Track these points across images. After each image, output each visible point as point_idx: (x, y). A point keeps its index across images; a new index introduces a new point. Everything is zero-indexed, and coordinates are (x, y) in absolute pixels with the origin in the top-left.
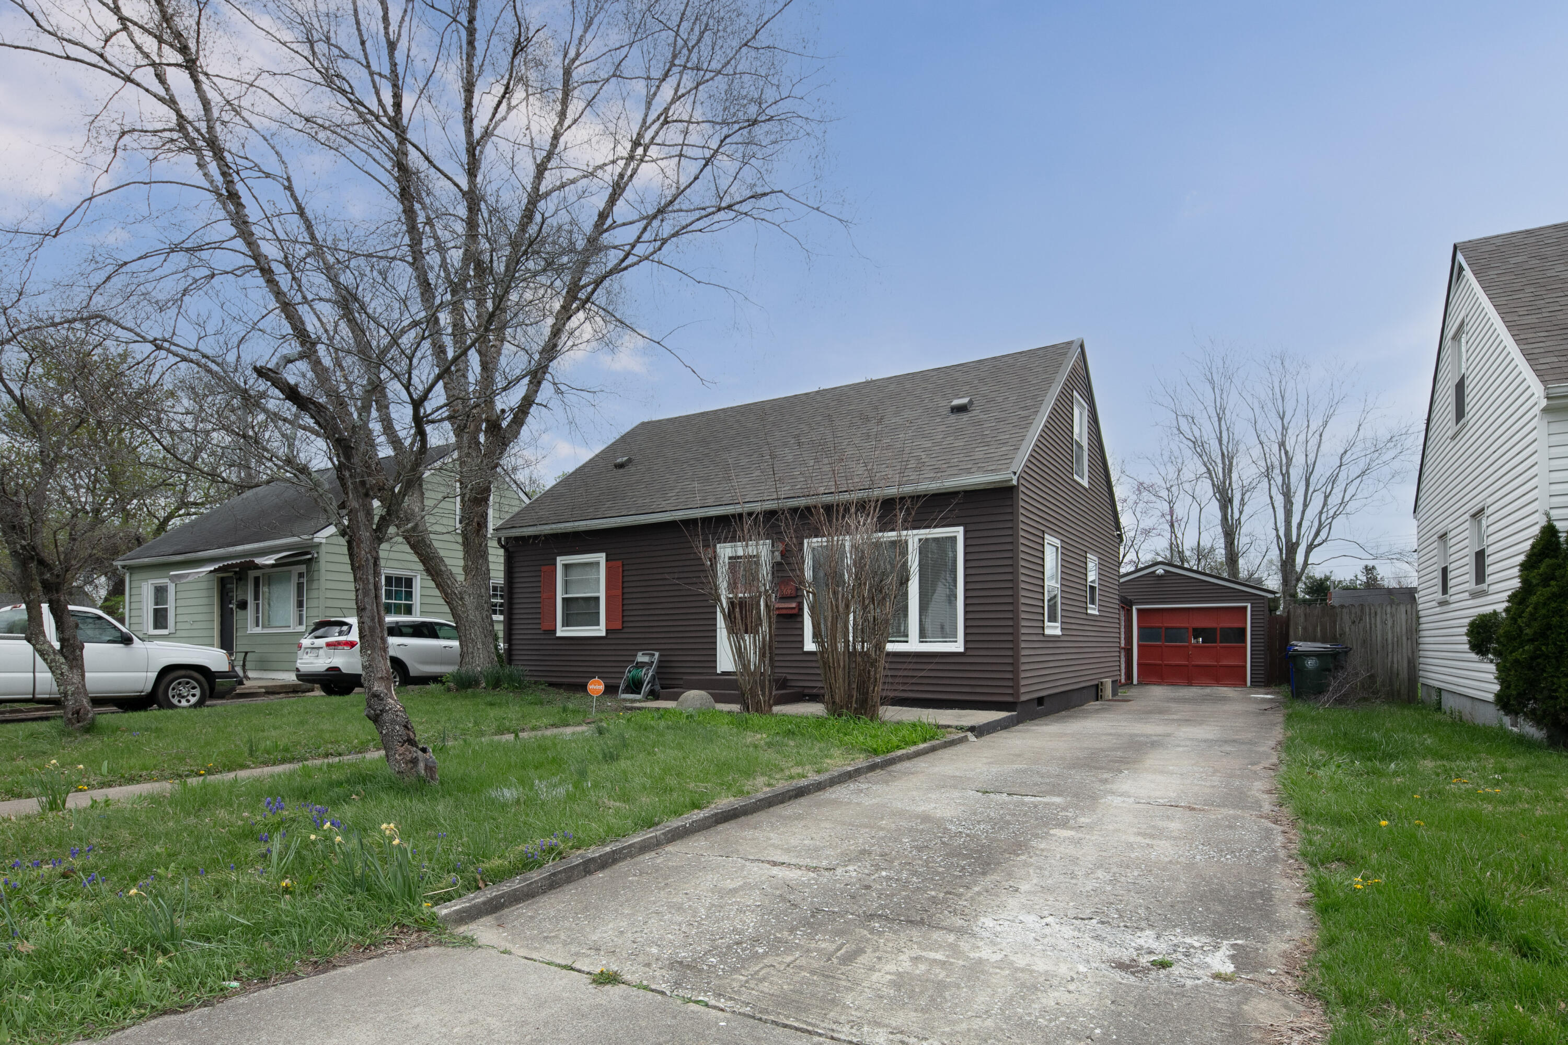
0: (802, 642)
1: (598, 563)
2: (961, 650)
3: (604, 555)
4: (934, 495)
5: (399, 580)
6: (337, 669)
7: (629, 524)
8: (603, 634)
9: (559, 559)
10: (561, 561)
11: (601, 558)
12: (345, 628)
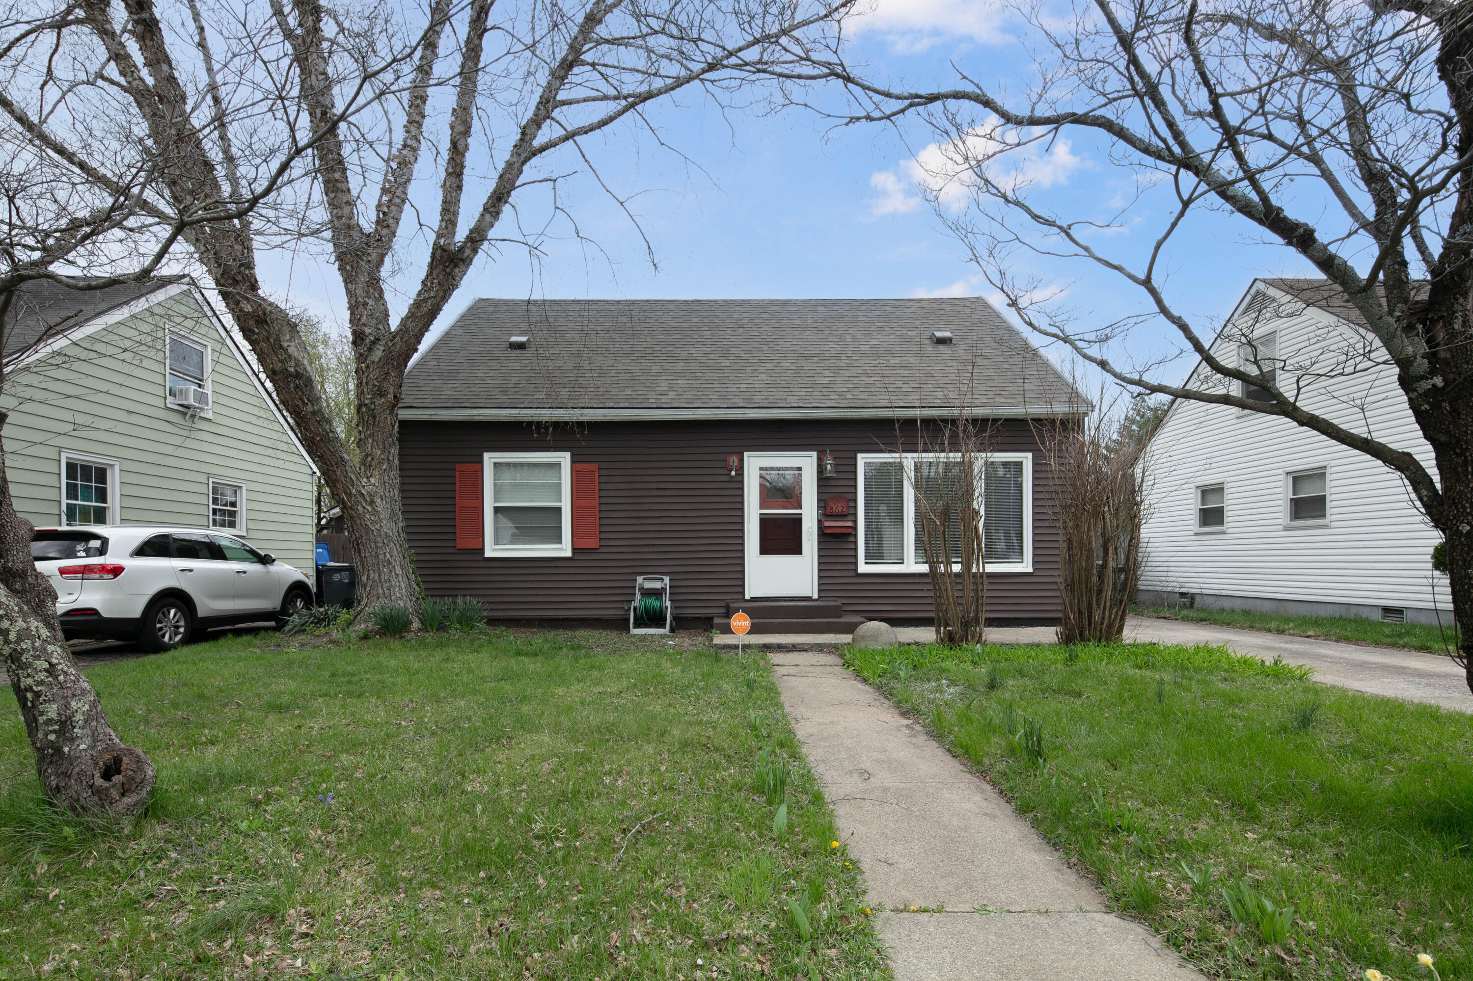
0: (856, 563)
1: (559, 465)
2: (1030, 570)
3: (568, 455)
4: (1006, 420)
5: (86, 470)
6: (93, 612)
7: (626, 419)
8: (569, 554)
9: (487, 456)
10: (489, 459)
11: (564, 458)
12: (95, 544)
